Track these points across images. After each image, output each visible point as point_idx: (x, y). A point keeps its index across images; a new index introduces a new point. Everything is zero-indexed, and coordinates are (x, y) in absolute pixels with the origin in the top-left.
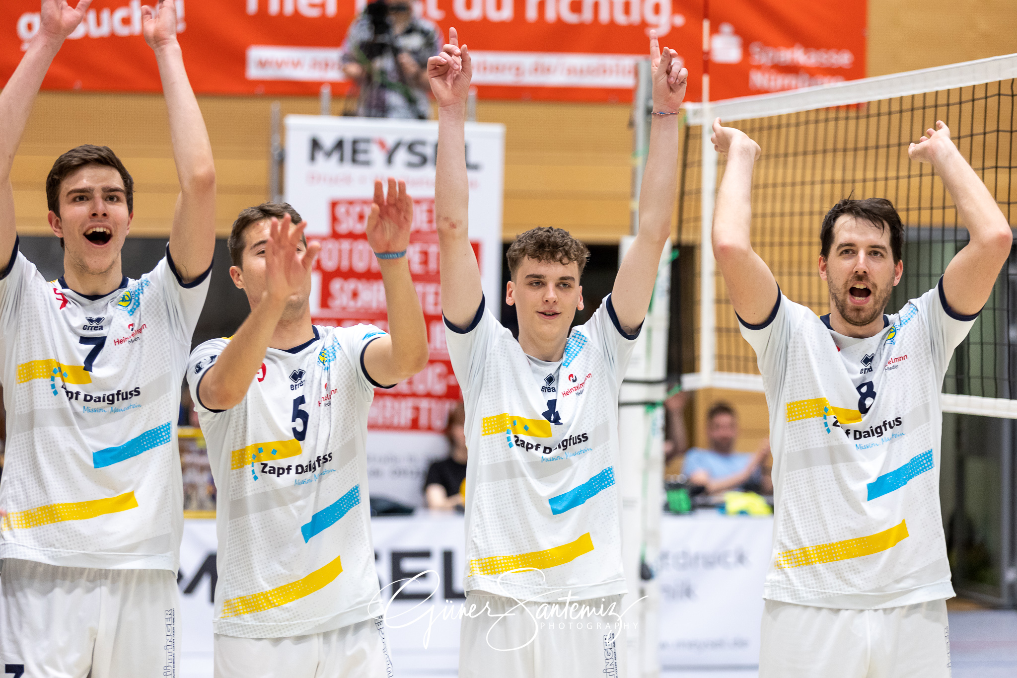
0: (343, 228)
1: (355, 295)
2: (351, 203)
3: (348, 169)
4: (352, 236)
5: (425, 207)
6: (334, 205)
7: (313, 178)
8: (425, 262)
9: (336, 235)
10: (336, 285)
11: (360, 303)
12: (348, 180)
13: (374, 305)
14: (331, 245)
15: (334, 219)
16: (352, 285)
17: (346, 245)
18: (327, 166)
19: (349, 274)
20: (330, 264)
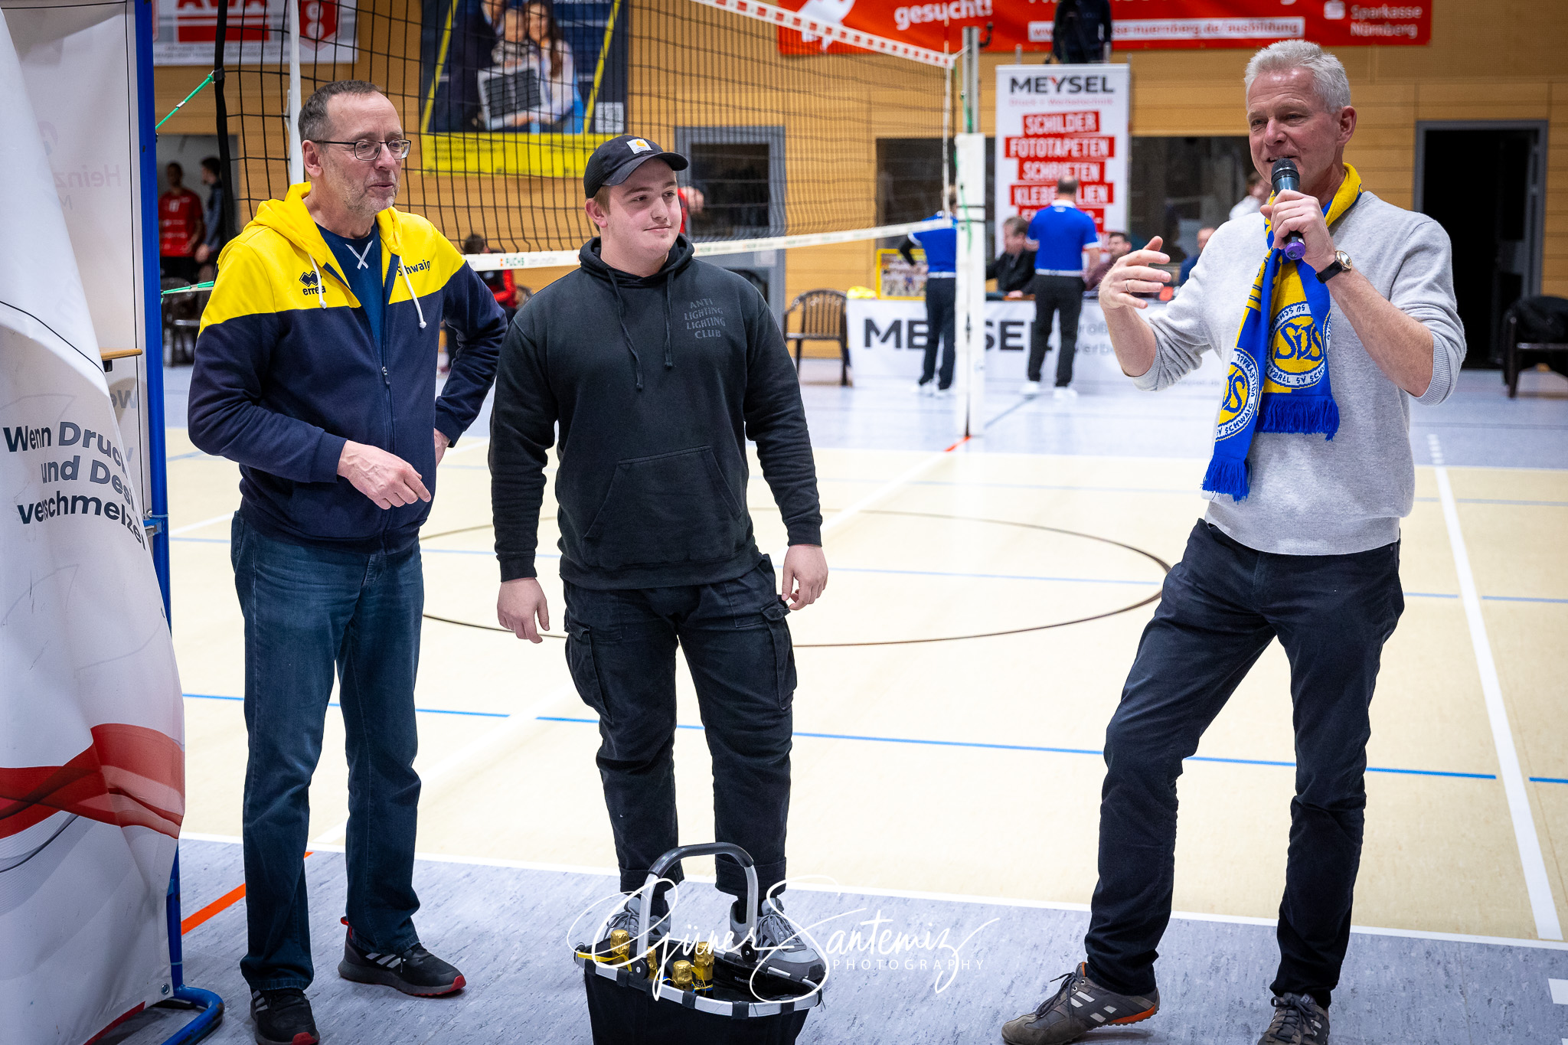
0: (1030, 132)
1: (1039, 171)
2: (1035, 116)
3: (1034, 96)
4: (1037, 136)
5: (1080, 116)
6: (1025, 117)
7: (1013, 102)
8: (1081, 150)
9: (1027, 136)
10: (1027, 165)
11: (1041, 176)
12: (1033, 102)
13: (1050, 177)
14: (1024, 142)
15: (1026, 126)
16: (1036, 165)
17: (1032, 141)
18: (1022, 95)
19: (1036, 159)
20: (1023, 154)
